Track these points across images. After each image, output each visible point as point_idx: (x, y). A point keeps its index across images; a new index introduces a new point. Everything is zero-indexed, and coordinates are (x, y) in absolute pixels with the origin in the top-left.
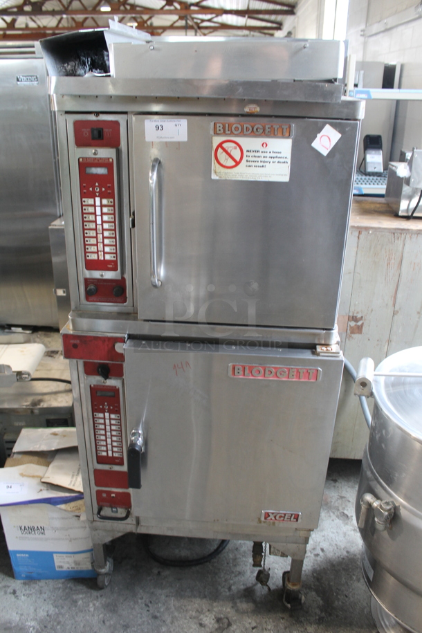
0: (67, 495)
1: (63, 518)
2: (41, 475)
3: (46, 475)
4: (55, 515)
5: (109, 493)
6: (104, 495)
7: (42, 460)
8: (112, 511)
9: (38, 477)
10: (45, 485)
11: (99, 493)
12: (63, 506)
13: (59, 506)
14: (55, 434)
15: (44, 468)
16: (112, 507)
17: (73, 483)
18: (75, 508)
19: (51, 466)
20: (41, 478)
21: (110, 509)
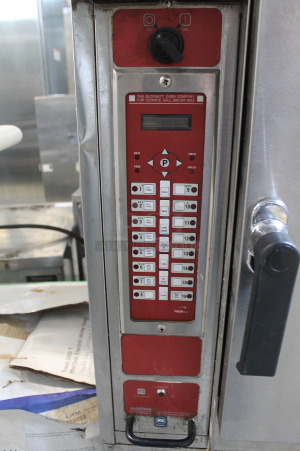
0: (60, 390)
1: (52, 434)
2: (12, 353)
3: (21, 354)
4: (37, 429)
5: (151, 387)
6: (141, 392)
7: (14, 329)
8: (156, 424)
9: (5, 357)
10: (19, 372)
11: (129, 387)
12: (52, 414)
13: (44, 414)
14: (39, 291)
15: (18, 342)
16: (155, 416)
17: (70, 367)
18: (75, 416)
19: (31, 338)
20: (12, 359)
21: (151, 419)
